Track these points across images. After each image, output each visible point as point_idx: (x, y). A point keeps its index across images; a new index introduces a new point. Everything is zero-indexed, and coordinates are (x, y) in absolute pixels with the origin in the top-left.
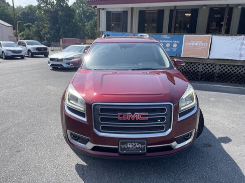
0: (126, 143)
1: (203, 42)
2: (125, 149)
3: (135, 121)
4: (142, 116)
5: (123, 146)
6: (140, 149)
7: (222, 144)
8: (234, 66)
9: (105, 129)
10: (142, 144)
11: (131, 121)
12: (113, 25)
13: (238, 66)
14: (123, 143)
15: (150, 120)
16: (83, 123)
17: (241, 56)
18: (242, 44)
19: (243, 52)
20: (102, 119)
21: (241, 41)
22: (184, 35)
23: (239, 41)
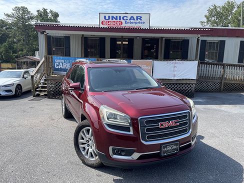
0: (166, 147)
1: (147, 66)
2: (165, 152)
3: (171, 127)
4: (176, 123)
5: (164, 150)
6: (176, 149)
7: (201, 140)
8: (170, 84)
9: (151, 138)
10: (176, 145)
11: (169, 128)
12: (54, 49)
13: (173, 84)
14: (164, 148)
15: (181, 125)
16: (131, 137)
17: (174, 76)
18: (175, 67)
19: (175, 73)
20: (148, 130)
21: (173, 65)
22: (132, 60)
23: (172, 65)
